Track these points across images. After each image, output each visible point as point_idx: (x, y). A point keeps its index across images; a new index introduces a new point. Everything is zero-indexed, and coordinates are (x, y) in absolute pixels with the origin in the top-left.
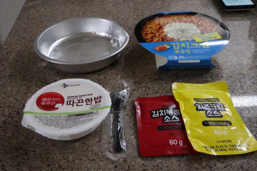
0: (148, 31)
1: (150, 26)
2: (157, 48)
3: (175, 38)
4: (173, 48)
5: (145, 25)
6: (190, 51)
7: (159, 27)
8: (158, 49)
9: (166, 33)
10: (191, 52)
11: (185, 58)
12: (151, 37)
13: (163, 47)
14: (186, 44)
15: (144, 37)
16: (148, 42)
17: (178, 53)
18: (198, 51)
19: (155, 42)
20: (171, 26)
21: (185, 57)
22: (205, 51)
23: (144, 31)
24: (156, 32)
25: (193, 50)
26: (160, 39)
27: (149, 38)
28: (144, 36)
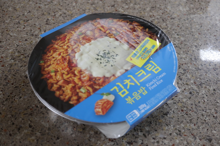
0: (58, 81)
1: (51, 68)
2: (97, 110)
3: (107, 75)
4: (119, 95)
5: (44, 70)
6: (144, 89)
7: (66, 64)
8: (100, 110)
9: (87, 73)
10: (147, 91)
11: (148, 107)
12: (71, 90)
13: (105, 103)
14: (130, 78)
15: (61, 97)
16: (76, 104)
17: (132, 102)
18: (153, 84)
19: (86, 98)
20: (82, 54)
21: (147, 105)
22: (161, 79)
23: (52, 84)
24: (71, 77)
25: (147, 85)
26: (88, 88)
27: (70, 95)
28: (60, 95)
